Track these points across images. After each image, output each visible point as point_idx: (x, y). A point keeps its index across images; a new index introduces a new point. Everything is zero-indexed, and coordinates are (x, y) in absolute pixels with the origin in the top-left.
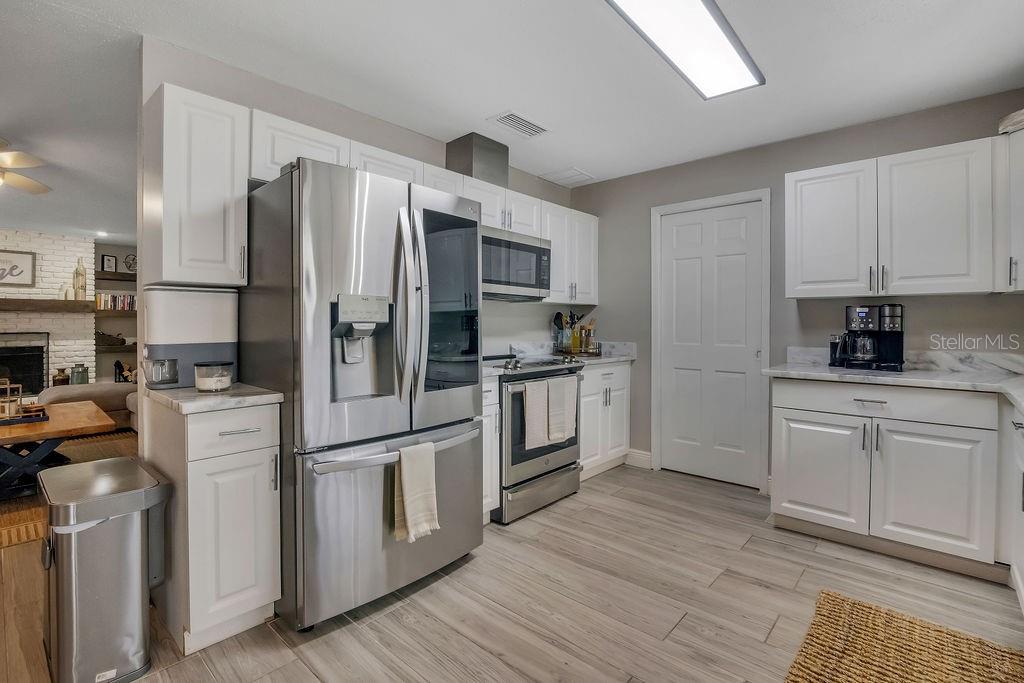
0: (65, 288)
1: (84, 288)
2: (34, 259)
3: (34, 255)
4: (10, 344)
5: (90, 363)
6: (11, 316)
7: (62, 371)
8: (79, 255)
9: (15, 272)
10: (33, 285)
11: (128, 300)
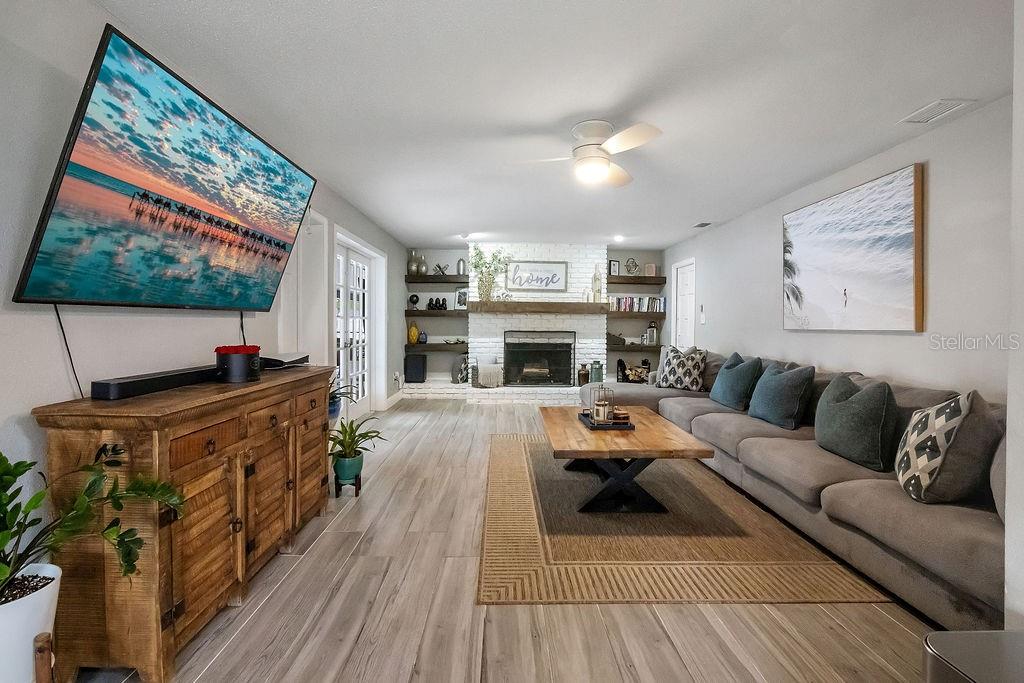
0: (588, 290)
1: (599, 291)
2: (567, 267)
3: (566, 263)
4: (552, 341)
5: (603, 362)
6: (551, 317)
7: (584, 366)
8: (596, 261)
9: (555, 280)
10: (564, 291)
11: (629, 302)
